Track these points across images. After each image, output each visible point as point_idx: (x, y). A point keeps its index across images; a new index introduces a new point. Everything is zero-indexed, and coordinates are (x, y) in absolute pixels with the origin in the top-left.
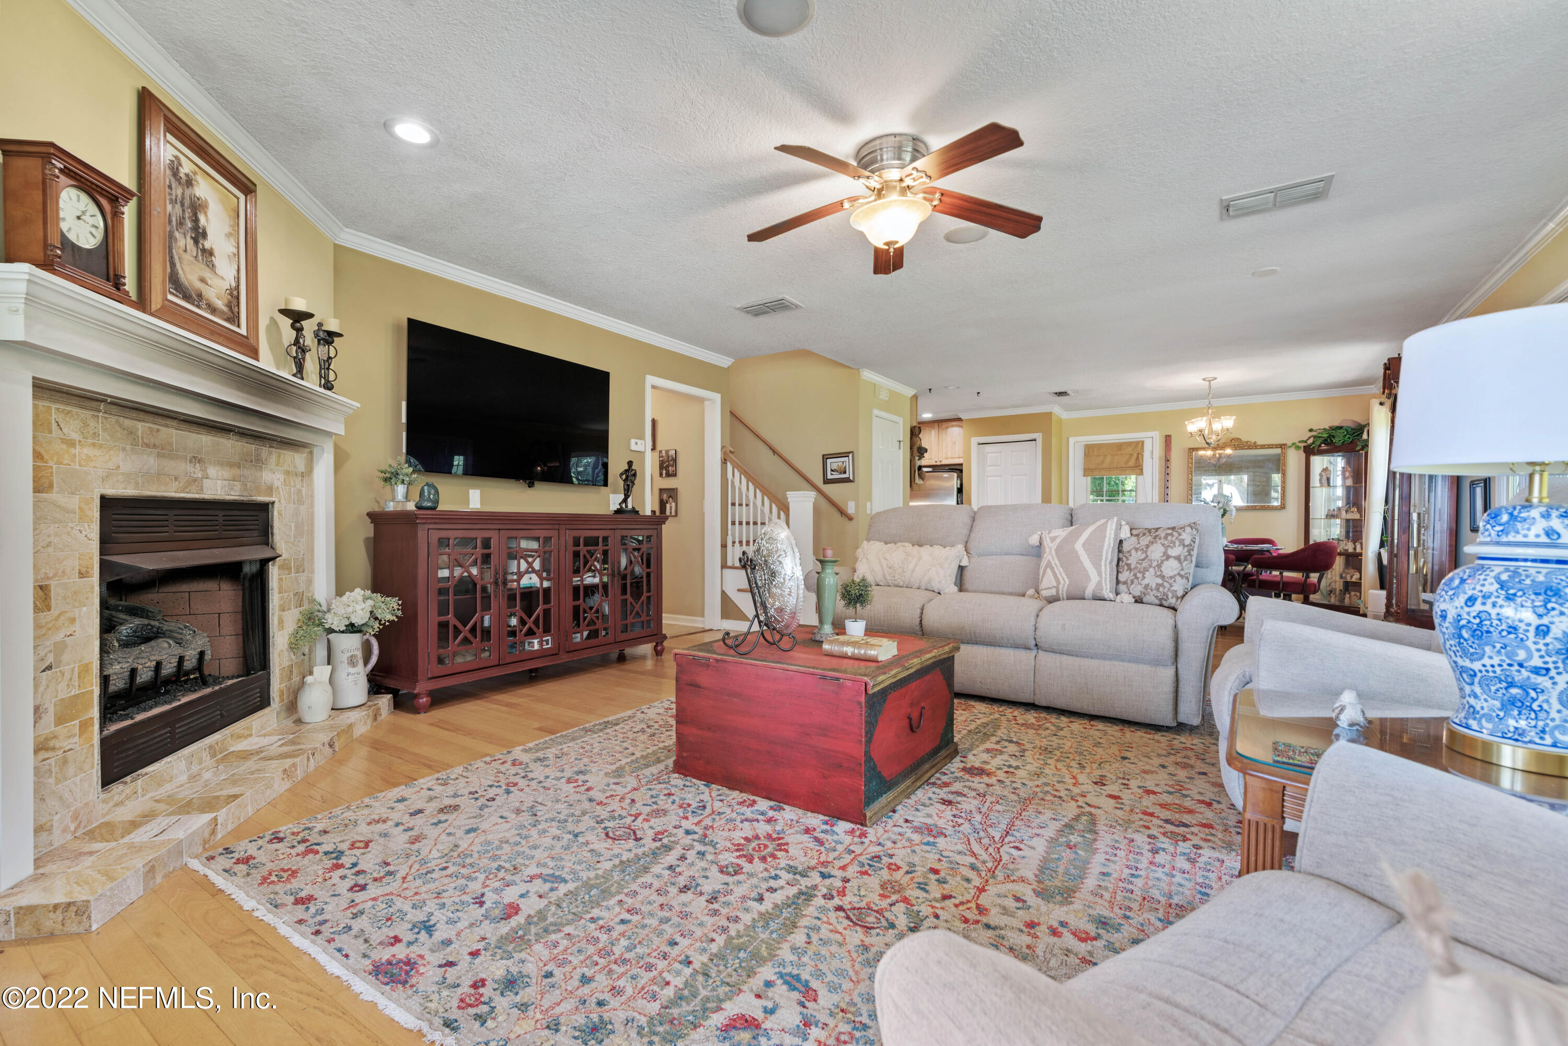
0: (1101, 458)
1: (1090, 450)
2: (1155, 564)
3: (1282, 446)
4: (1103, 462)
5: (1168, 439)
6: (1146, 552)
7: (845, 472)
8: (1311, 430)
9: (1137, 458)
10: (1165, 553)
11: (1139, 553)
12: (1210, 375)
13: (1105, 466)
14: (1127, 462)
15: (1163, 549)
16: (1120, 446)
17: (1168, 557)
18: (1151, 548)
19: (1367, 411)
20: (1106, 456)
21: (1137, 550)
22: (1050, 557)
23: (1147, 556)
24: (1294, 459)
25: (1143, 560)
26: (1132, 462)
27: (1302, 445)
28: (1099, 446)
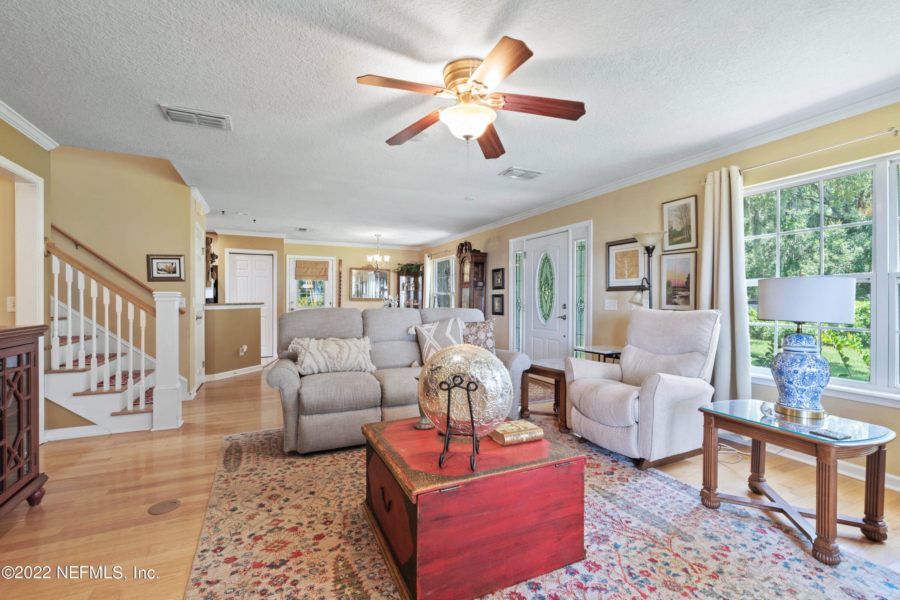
0: (306, 269)
1: (299, 264)
2: (483, 342)
3: (389, 270)
4: (307, 272)
5: (340, 262)
6: (477, 336)
7: (175, 272)
8: (399, 264)
9: (325, 271)
10: (486, 336)
11: (473, 336)
12: (378, 233)
13: (308, 274)
14: (320, 272)
15: (484, 334)
16: (316, 263)
17: (488, 338)
18: (479, 333)
19: (423, 258)
20: (308, 268)
21: (471, 334)
22: (431, 341)
23: (478, 338)
24: (393, 277)
25: (477, 340)
26: (323, 273)
27: (397, 271)
28: (305, 262)
